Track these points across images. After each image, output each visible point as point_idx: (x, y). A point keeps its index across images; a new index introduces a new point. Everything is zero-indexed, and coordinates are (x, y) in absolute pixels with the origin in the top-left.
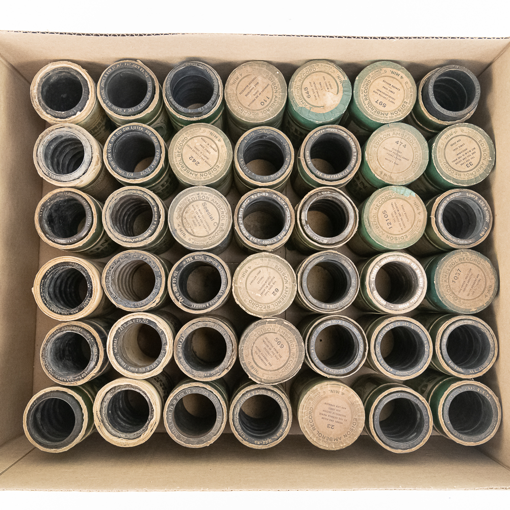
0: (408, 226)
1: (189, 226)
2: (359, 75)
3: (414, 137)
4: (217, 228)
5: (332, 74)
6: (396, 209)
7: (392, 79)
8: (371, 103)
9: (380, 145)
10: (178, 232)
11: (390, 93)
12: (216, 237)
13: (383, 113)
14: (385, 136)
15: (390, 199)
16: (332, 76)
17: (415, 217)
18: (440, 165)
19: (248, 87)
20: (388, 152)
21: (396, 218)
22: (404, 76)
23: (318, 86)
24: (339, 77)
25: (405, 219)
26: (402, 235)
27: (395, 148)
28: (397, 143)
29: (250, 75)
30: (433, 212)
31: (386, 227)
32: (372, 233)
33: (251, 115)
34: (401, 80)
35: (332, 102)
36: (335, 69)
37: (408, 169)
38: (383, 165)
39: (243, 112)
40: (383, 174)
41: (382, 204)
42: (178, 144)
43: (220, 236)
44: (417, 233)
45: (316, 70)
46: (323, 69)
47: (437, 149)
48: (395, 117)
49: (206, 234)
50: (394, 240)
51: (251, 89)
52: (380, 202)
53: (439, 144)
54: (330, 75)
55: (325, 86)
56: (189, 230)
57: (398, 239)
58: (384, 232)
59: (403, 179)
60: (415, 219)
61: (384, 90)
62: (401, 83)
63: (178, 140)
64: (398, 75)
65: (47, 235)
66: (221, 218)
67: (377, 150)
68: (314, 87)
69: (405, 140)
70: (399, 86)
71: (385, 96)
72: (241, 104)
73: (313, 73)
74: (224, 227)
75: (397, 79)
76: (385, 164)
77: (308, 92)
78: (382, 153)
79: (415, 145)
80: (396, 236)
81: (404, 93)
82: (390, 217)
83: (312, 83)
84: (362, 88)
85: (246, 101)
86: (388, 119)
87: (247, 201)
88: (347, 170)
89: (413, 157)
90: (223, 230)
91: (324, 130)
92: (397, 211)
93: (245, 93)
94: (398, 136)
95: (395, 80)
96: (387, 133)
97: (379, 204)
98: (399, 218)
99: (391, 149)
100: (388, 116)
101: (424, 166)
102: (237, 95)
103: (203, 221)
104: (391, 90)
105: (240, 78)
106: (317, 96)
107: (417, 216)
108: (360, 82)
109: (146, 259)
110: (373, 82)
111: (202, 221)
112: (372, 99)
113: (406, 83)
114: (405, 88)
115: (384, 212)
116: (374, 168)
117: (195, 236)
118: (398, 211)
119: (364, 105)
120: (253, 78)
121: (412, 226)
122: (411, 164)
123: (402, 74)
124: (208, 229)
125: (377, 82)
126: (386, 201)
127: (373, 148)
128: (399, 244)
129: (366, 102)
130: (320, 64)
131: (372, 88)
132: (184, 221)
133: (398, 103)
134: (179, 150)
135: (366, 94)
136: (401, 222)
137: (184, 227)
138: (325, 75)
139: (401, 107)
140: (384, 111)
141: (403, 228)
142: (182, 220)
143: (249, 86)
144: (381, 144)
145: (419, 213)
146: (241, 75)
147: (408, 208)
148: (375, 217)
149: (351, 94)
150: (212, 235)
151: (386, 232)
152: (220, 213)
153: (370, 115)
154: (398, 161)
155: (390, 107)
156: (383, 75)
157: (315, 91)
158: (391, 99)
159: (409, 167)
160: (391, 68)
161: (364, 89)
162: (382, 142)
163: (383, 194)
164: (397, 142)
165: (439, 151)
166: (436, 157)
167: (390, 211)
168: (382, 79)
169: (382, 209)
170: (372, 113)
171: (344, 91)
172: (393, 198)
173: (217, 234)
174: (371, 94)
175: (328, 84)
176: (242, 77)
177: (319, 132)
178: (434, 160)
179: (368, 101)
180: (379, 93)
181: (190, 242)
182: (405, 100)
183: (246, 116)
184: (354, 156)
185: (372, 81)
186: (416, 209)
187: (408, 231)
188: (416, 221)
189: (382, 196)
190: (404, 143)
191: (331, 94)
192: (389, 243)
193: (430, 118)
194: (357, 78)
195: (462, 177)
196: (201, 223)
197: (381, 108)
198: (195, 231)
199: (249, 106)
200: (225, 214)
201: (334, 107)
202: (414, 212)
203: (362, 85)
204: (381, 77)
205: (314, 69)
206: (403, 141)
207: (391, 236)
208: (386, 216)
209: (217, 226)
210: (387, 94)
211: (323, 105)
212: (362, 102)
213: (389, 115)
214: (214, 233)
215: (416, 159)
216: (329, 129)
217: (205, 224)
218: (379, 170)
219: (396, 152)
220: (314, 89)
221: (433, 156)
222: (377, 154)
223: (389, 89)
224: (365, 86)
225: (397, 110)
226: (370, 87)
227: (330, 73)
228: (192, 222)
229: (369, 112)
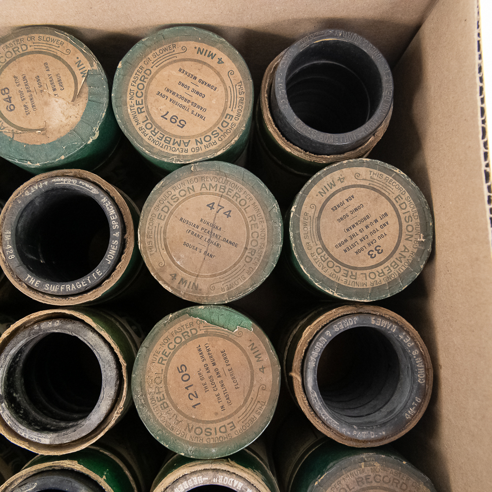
0: (237, 399)
2: (124, 59)
3: (248, 192)
5: (65, 58)
6: (208, 361)
7: (199, 65)
8: (152, 119)
9: (172, 213)
11: (195, 95)
13: (178, 140)
14: (183, 193)
15: (195, 337)
16: (64, 62)
17: (252, 379)
18: (309, 256)
20: (191, 228)
21: (208, 382)
22: (225, 58)
23: (33, 84)
24: (79, 64)
25: (229, 384)
26: (222, 424)
27: (207, 219)
28: (212, 208)
30: (296, 364)
31: (184, 403)
32: (152, 420)
34: (218, 67)
35: (64, 119)
36: (70, 47)
37: (235, 265)
38: (179, 258)
40: (178, 279)
41: (175, 349)
44: (258, 417)
45: (29, 49)
46: (44, 48)
47: (301, 219)
48: (204, 150)
50: (203, 435)
52: (172, 346)
53: (304, 208)
54: (59, 58)
55: (49, 84)
57: (213, 431)
58: (180, 417)
59: (223, 289)
60: (252, 383)
61: (181, 91)
62: (218, 74)
64: (212, 56)
67: (166, 224)
68: (22, 87)
69: (229, 200)
70: (213, 80)
71: (184, 103)
73: (22, 55)
75: (209, 66)
76: (182, 256)
77: (10, 98)
78: (177, 230)
79: (251, 211)
80: (209, 425)
81: (227, 95)
82: (195, 379)
83: (20, 78)
84: (130, 87)
86: (190, 153)
88: (98, 273)
89: (248, 238)
91: (46, 183)
92: (210, 366)
94: (212, 191)
95: (204, 66)
96: (187, 185)
97: (168, 351)
98: (217, 381)
99: (196, 222)
100: (189, 148)
101: (271, 259)
104: (197, 89)
106: (30, 105)
107: (259, 375)
108: (128, 73)
110: (157, 72)
112: (154, 112)
113: (231, 73)
114: (228, 83)
115: (182, 369)
116: (156, 267)
118: (214, 364)
119: (134, 124)
121: (246, 400)
122: (243, 255)
123: (220, 54)
125: (165, 72)
126: (185, 343)
127: (156, 221)
128: (214, 446)
129: (141, 117)
130: (36, 36)
131: (154, 87)
133: (212, 117)
135: (139, 100)
136: (220, 390)
138: (50, 60)
139: (220, 126)
140: (180, 137)
141: (226, 406)
144: (174, 209)
145: (262, 369)
147: (236, 356)
148: (158, 381)
149: (105, 100)
151: (186, 416)
153: (149, 146)
154: (212, 249)
155: (195, 127)
156: (179, 57)
157: (26, 95)
158: (197, 110)
159: (239, 261)
160: (197, 40)
161: (135, 89)
162: (177, 206)
163: (178, 325)
164: (211, 206)
165: (305, 225)
166: (297, 237)
167: (195, 364)
168: (178, 66)
169: (175, 362)
170: (154, 141)
171: (90, 94)
172: (202, 335)
174: (151, 99)
175: (55, 79)
177: (36, 187)
178: (293, 245)
179: (144, 114)
180: (170, 95)
182: (229, 111)
184: (115, 238)
185: (153, 70)
186: (253, 360)
187: (236, 412)
188: (255, 389)
189: (176, 332)
190: (227, 206)
191: (60, 101)
192: (193, 444)
193: (288, 150)
194: (120, 65)
195: (358, 280)
197: (174, 130)
201: (68, 128)
202: (251, 367)
203: (132, 79)
204: (175, 61)
205: (24, 48)
206: (223, 202)
207: (196, 425)
208: (186, 378)
210: (188, 98)
211: (42, 125)
212: (131, 117)
213: (192, 145)
215: (254, 243)
216: (58, 179)
218: (169, 270)
219: (210, 228)
220: (24, 90)
221: (291, 234)
222: (165, 233)
223: (192, 86)
224: (139, 82)
225: (210, 134)
226: (149, 84)
227: (59, 54)
229: (146, 138)
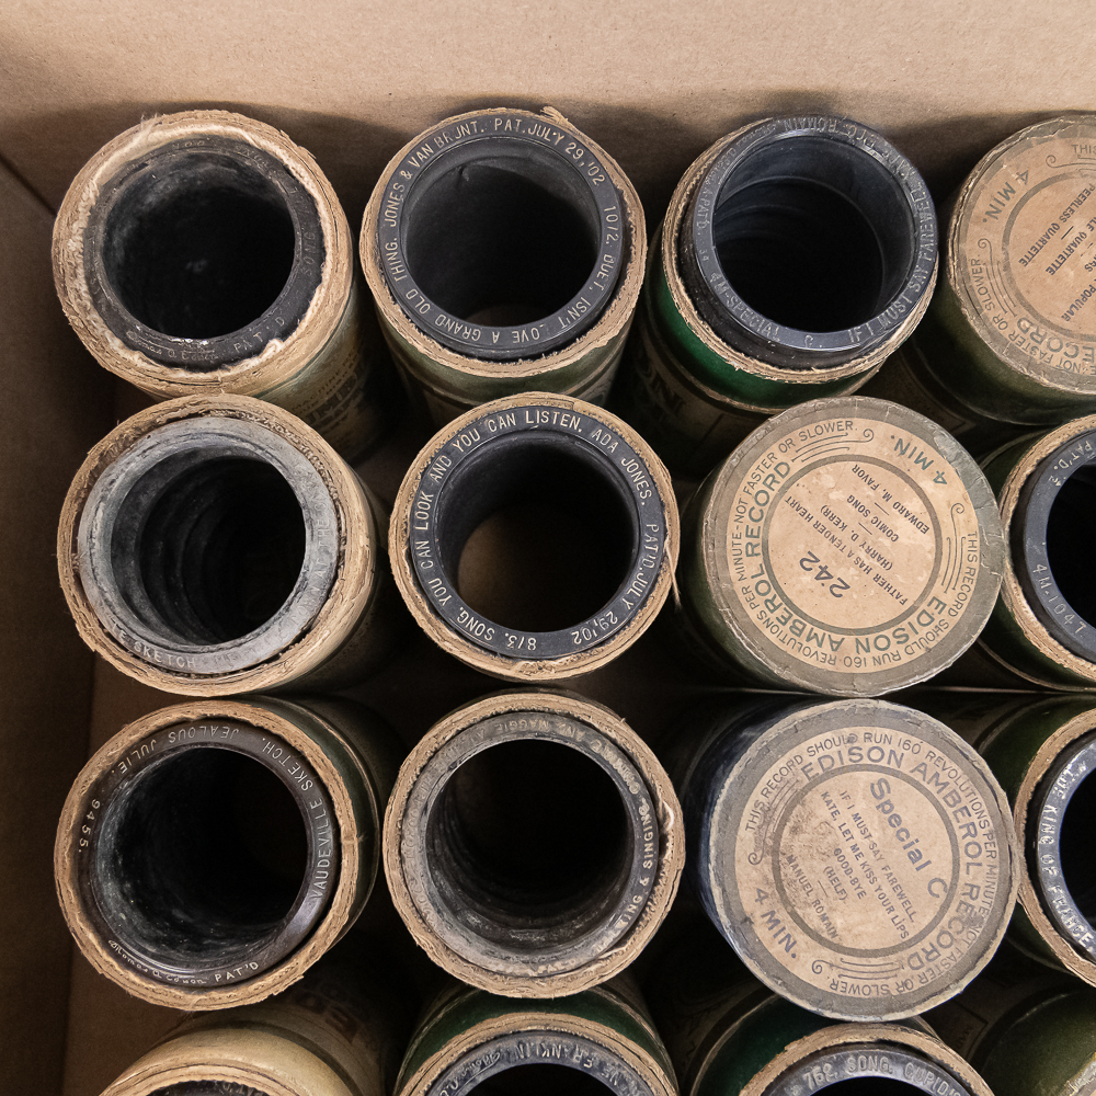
1: (812, 897)
4: (945, 907)
10: (762, 931)
12: (945, 953)
19: (1060, 233)
29: (1064, 176)
33: (1078, 360)
39: (1042, 347)
42: (745, 497)
43: (965, 948)
49: (892, 938)
51: (1070, 238)
56: (813, 920)
63: (748, 478)
65: (114, 944)
66: (964, 859)
72: (1029, 308)
74: (982, 904)
85: (1054, 292)
87: (1075, 769)
90: (972, 922)
93: (1047, 257)
102: (1007, 267)
103: (878, 872)
105: (1021, 188)
109: (602, 1065)
111: (870, 875)
117: (838, 949)
120: (1077, 190)
124: (900, 912)
132: (787, 871)
134: (753, 525)
137: (785, 902)
142: (776, 869)
143: (1065, 227)
146: (1024, 176)
150: (925, 944)
152: (960, 833)
173: (946, 940)
176: (1031, 185)
181: (821, 983)
183: (1055, 363)
196: (865, 884)
198: (838, 922)
199: (1066, 317)
200: (982, 839)
209: (943, 896)
214: (935, 933)
217: (887, 889)
228: (825, 880)
